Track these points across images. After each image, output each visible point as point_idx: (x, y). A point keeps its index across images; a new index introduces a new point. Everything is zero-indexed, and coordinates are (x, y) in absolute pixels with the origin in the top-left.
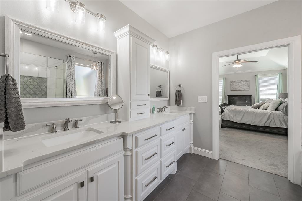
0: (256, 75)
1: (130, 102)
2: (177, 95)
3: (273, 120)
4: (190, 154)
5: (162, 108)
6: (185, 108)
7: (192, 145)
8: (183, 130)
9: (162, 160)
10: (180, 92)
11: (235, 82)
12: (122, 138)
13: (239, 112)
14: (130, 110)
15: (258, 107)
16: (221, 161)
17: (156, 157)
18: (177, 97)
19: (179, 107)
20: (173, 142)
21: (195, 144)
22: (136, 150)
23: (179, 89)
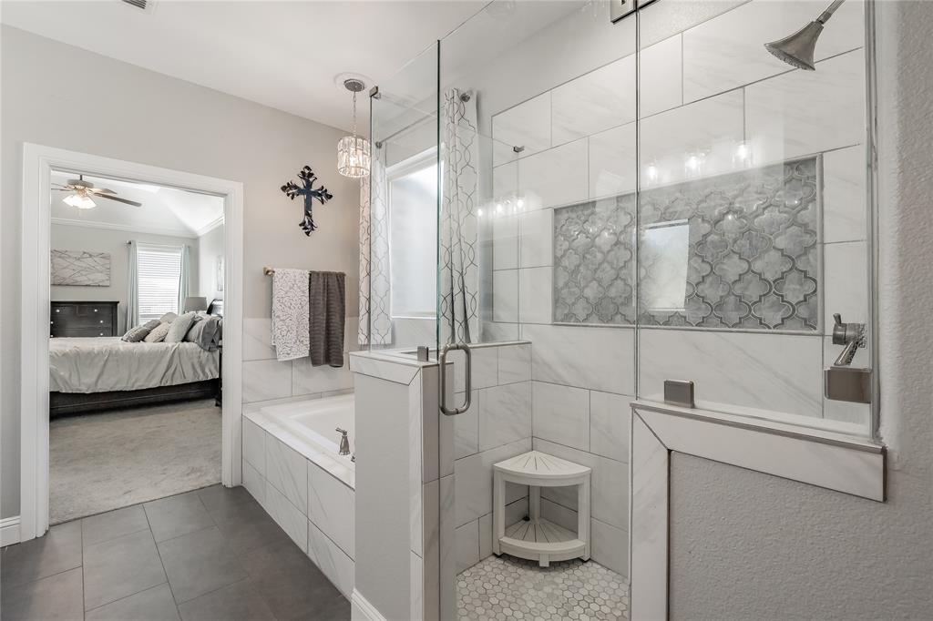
0: (130, 243)
3: (179, 369)
13: (90, 356)
15: (141, 337)
16: (56, 533)
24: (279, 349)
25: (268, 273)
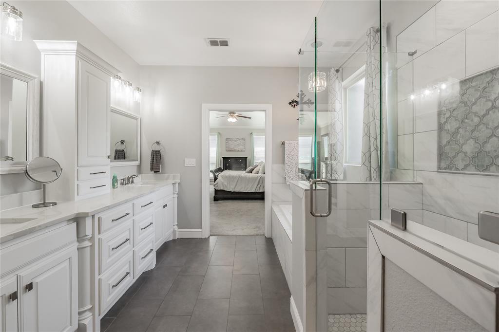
0: (251, 133)
1: (76, 168)
2: (153, 158)
4: (174, 240)
5: (129, 179)
6: (166, 175)
7: (176, 228)
8: (164, 207)
9: (136, 249)
10: (159, 152)
11: (231, 139)
12: (75, 223)
13: (233, 177)
14: (76, 182)
15: (251, 172)
16: (211, 237)
17: (127, 246)
18: (153, 159)
19: (158, 175)
20: (151, 223)
21: (180, 226)
22: (100, 236)
23: (157, 148)
24: (287, 178)
25: (283, 144)
